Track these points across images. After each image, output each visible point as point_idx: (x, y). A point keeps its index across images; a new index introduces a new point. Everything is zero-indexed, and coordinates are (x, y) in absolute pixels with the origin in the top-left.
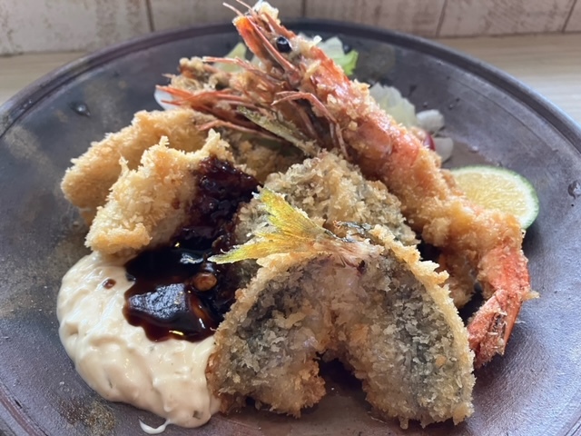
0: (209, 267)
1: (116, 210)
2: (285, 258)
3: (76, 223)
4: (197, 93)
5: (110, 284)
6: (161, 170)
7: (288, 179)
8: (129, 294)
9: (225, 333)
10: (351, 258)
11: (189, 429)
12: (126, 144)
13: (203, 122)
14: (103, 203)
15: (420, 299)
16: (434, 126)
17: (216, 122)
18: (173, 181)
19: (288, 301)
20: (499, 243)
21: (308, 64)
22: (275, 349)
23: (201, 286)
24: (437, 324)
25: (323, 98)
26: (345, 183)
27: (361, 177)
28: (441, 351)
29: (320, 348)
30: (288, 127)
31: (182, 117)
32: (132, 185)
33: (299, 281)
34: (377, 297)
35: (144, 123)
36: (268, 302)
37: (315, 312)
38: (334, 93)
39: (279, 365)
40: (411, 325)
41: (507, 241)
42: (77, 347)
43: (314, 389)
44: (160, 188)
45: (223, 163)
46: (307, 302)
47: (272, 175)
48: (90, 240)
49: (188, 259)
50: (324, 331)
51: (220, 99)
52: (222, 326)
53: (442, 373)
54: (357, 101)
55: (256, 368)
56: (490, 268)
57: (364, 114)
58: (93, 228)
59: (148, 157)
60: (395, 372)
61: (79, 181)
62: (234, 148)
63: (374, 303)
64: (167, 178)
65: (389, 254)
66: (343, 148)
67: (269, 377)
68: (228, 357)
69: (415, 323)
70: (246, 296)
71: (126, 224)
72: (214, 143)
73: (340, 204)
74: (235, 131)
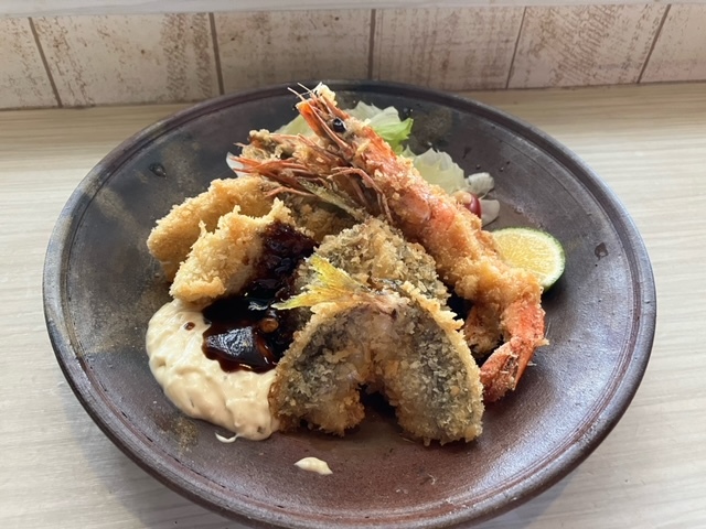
0: (272, 313)
1: (197, 266)
2: (332, 306)
3: (157, 274)
4: (265, 162)
5: (190, 326)
6: (235, 233)
7: (340, 241)
8: (206, 335)
9: (284, 366)
10: (384, 307)
11: (254, 441)
12: (204, 208)
13: (270, 188)
14: (185, 259)
15: (440, 341)
16: (484, 187)
17: (281, 189)
18: (244, 242)
19: (336, 342)
20: (519, 298)
21: (360, 143)
22: (324, 379)
23: (265, 329)
24: (453, 361)
25: (371, 173)
26: (388, 245)
27: (402, 240)
28: (456, 383)
29: (362, 380)
30: (341, 196)
31: (252, 184)
32: (210, 245)
33: (344, 325)
34: (407, 339)
35: (219, 190)
36: (320, 341)
37: (358, 351)
38: (381, 169)
39: (327, 393)
40: (433, 362)
41: (526, 296)
42: (164, 376)
43: (355, 413)
44: (233, 248)
45: (285, 227)
46: (350, 343)
47: (327, 237)
48: (174, 289)
49: (255, 307)
50: (366, 367)
51: (285, 167)
52: (282, 361)
53: (456, 400)
54: (400, 175)
55: (309, 394)
56: (510, 319)
57: (406, 186)
58: (176, 279)
59: (223, 221)
60: (419, 399)
61: (163, 239)
62: (296, 212)
63: (404, 344)
64: (240, 239)
65: (416, 304)
66: (389, 214)
67: (319, 402)
68: (286, 385)
69: (436, 360)
70: (302, 337)
71: (205, 277)
72: (279, 209)
73: (381, 263)
74: (297, 195)
